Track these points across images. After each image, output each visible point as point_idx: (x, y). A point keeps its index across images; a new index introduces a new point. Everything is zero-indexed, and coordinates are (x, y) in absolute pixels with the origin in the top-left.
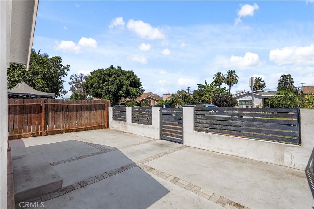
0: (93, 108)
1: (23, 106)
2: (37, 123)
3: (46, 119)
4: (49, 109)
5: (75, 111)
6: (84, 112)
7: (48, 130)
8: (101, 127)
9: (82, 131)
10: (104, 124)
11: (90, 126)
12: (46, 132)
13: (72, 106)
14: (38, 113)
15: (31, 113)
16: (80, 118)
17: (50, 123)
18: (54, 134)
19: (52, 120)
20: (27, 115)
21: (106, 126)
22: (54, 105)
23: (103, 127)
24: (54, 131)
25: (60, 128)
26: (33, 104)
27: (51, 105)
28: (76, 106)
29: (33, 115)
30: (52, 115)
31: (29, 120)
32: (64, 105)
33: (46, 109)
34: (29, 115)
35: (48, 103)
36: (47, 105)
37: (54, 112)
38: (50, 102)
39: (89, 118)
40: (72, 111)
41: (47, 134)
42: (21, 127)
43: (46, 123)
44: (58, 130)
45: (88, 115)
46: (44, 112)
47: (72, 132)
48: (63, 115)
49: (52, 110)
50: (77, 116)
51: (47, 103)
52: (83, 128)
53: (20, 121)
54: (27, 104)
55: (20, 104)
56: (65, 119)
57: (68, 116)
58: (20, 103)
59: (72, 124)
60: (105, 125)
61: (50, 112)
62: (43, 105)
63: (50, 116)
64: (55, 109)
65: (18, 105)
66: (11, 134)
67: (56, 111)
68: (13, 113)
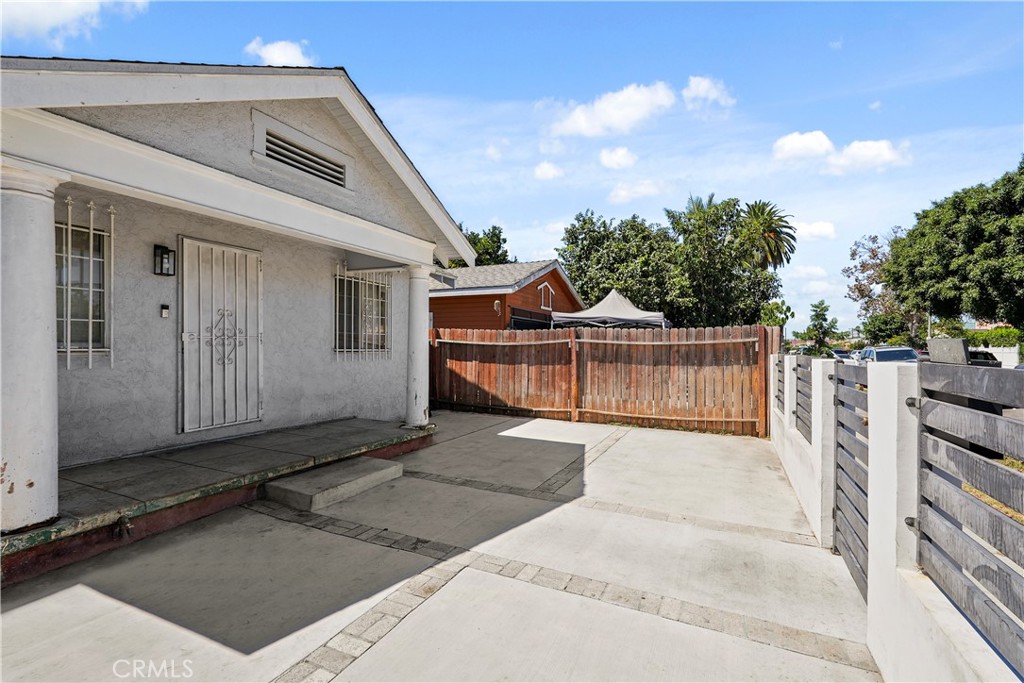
0: (709, 357)
1: (541, 345)
2: (564, 388)
3: (580, 379)
4: (587, 355)
5: (649, 365)
6: (676, 367)
7: (583, 410)
8: (739, 429)
9: (670, 428)
10: (753, 420)
11: (696, 419)
12: (580, 412)
13: (642, 348)
14: (565, 364)
15: (553, 364)
16: (664, 386)
17: (589, 391)
18: (597, 422)
19: (592, 383)
20: (546, 367)
21: (760, 429)
22: (598, 344)
23: (748, 428)
24: (597, 414)
25: (609, 408)
26: (556, 341)
27: (591, 343)
28: (651, 348)
29: (558, 367)
30: (592, 370)
31: (550, 379)
32: (621, 345)
33: (578, 354)
34: (551, 367)
35: (584, 340)
36: (581, 345)
37: (596, 363)
38: (587, 338)
39: (692, 389)
40: (641, 364)
41: (581, 419)
42: (539, 393)
43: (581, 391)
44: (606, 413)
45: (691, 378)
46: (574, 363)
47: (641, 426)
48: (617, 373)
49: (593, 359)
50: (656, 381)
51: (582, 340)
52: (672, 420)
53: (536, 379)
54: (547, 342)
55: (535, 343)
56: (624, 386)
57: (630, 378)
58: (536, 340)
59: (642, 403)
60: (755, 423)
61: (589, 364)
62: (572, 343)
63: (589, 374)
64: (600, 356)
65: (533, 343)
66: (524, 405)
67: (602, 361)
68: (526, 360)
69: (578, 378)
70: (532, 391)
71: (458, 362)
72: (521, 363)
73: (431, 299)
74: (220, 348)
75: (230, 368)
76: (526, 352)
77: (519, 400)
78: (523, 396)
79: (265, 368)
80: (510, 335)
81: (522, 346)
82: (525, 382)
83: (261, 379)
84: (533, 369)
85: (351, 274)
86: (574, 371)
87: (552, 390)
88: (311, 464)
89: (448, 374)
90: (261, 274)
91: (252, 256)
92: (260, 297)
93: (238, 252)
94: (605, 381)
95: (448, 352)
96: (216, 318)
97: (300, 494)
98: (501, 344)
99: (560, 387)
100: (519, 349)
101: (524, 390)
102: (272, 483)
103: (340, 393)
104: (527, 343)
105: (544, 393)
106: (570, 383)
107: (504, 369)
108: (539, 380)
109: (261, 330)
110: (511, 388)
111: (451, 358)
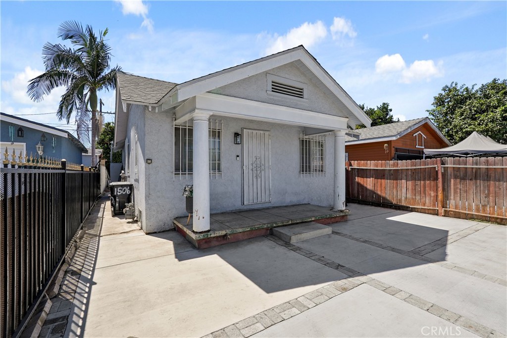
1: (415, 169)
2: (432, 195)
3: (445, 190)
4: (451, 175)
7: (448, 209)
12: (445, 210)
14: (434, 180)
15: (424, 180)
17: (452, 197)
18: (460, 218)
19: (455, 192)
20: (419, 182)
22: (459, 168)
24: (459, 212)
25: (470, 209)
26: (427, 167)
27: (454, 168)
29: (428, 182)
30: (455, 184)
31: (422, 189)
32: (480, 168)
33: (443, 175)
34: (422, 182)
35: (448, 166)
36: (446, 169)
37: (458, 180)
38: (451, 164)
40: (499, 181)
41: (447, 214)
42: (414, 197)
43: (446, 197)
44: (467, 212)
46: (440, 180)
47: (500, 224)
48: (476, 189)
49: (456, 177)
51: (446, 166)
53: (412, 189)
54: (419, 167)
55: (411, 168)
56: (483, 196)
57: (489, 191)
58: (412, 166)
59: (500, 208)
61: (452, 181)
62: (439, 168)
63: (452, 187)
64: (462, 175)
65: (410, 168)
66: (403, 204)
67: (464, 178)
68: (405, 177)
69: (444, 189)
70: (409, 196)
71: (362, 179)
72: (401, 179)
73: (346, 146)
74: (256, 172)
75: (259, 180)
76: (405, 173)
77: (400, 200)
78: (403, 198)
79: (272, 180)
80: (394, 163)
81: (402, 170)
82: (404, 190)
83: (270, 185)
84: (410, 183)
85: (307, 137)
86: (440, 185)
87: (424, 196)
88: (290, 222)
89: (356, 185)
90: (270, 140)
91: (267, 133)
92: (270, 150)
93: (262, 132)
94: (466, 192)
95: (356, 174)
96: (254, 159)
97: (286, 235)
98: (388, 168)
99: (430, 195)
100: (400, 172)
101: (404, 195)
102: (275, 229)
103: (302, 192)
104: (405, 168)
105: (418, 198)
106: (437, 192)
107: (390, 183)
108: (414, 190)
109: (270, 164)
110: (395, 193)
111: (358, 176)
